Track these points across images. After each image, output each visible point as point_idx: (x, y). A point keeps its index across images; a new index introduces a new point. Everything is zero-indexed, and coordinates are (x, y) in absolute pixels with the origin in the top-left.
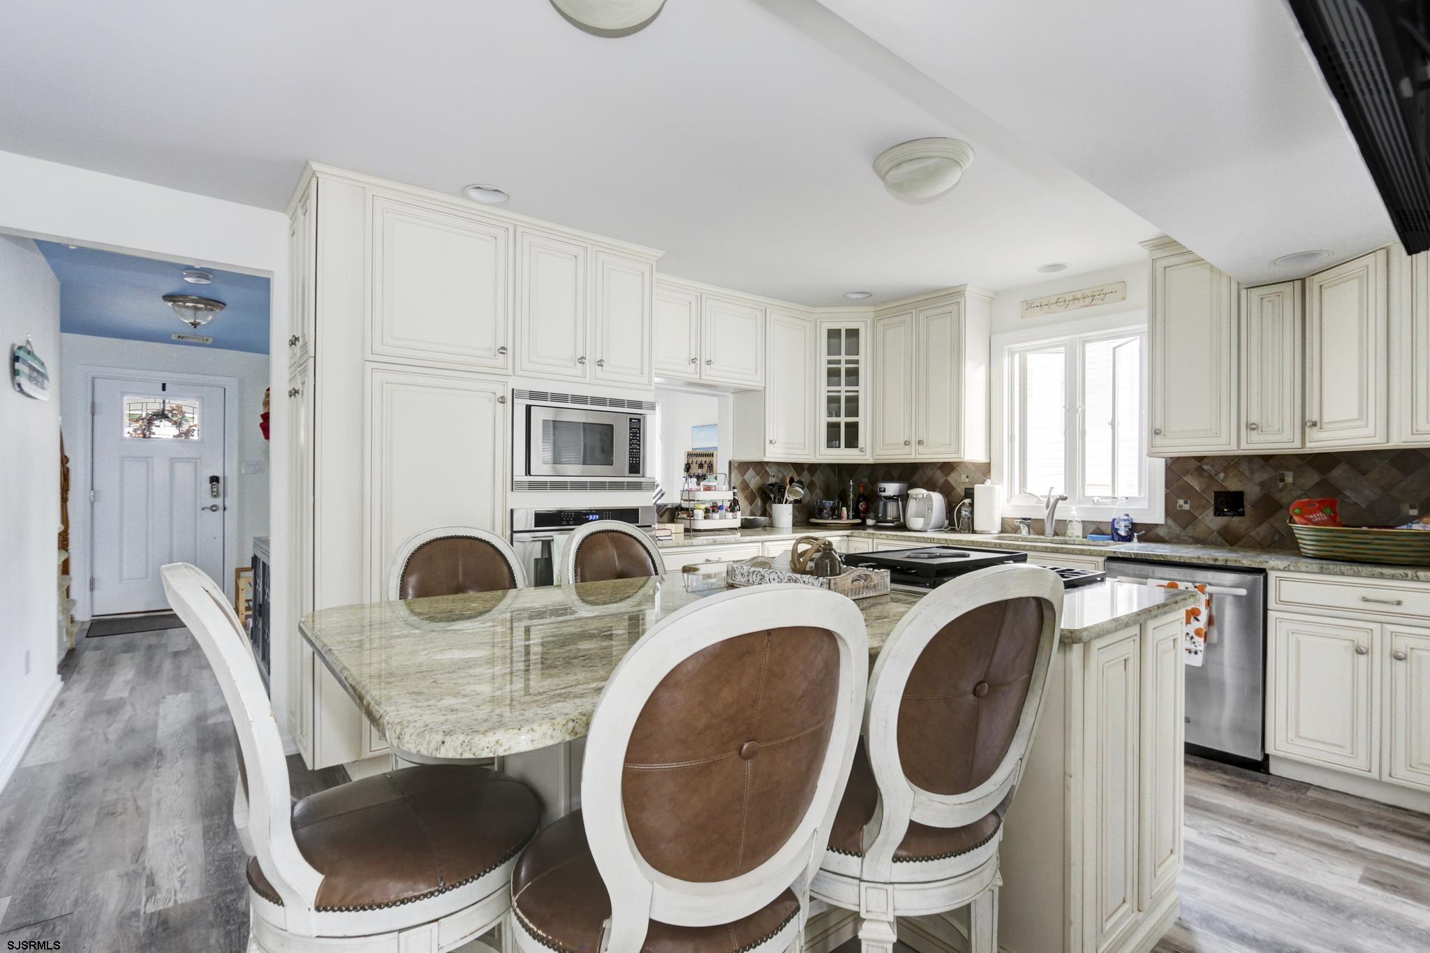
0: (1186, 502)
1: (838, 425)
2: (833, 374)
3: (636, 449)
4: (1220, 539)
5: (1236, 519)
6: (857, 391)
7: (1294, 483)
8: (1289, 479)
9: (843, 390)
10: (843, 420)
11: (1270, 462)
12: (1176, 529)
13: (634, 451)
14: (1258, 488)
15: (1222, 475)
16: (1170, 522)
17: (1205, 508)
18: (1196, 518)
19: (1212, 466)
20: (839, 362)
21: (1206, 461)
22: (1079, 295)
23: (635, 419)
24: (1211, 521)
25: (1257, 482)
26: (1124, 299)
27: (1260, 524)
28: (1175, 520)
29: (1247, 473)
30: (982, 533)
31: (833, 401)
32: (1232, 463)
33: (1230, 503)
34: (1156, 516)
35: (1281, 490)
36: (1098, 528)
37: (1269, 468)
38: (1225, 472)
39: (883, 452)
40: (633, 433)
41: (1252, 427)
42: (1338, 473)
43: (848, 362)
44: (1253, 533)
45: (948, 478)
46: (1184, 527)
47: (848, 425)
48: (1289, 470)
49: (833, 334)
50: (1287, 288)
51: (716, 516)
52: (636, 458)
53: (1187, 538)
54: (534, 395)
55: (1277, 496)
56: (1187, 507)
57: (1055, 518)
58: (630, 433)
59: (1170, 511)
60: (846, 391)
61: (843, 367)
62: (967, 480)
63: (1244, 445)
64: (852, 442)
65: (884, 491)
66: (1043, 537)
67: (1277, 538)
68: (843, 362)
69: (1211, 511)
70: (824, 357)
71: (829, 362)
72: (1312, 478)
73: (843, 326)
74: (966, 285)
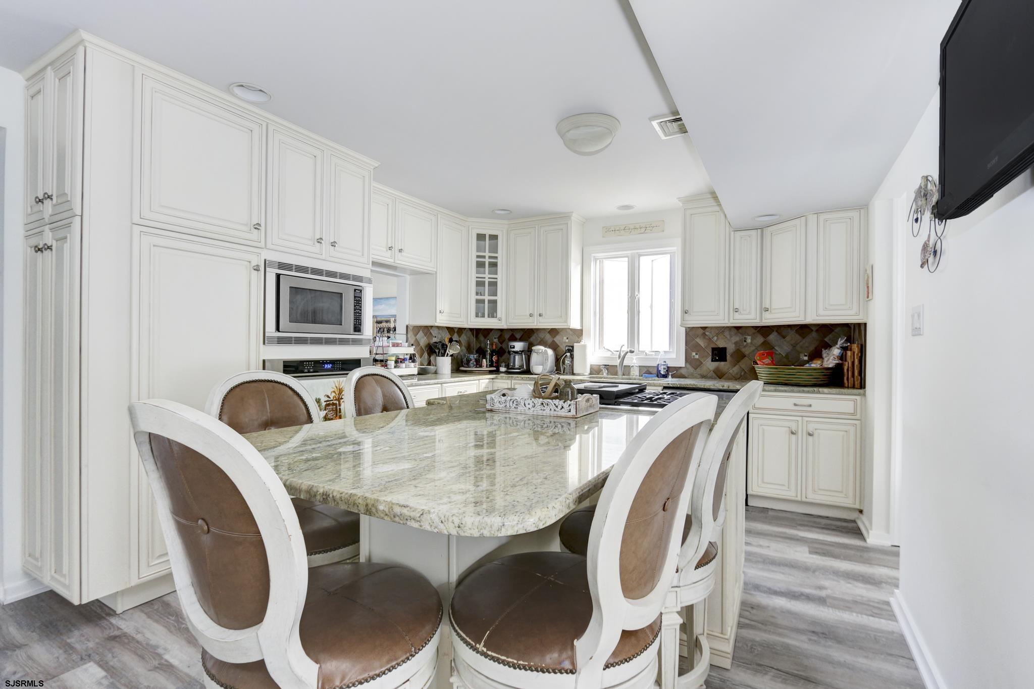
0: (696, 354)
1: (483, 301)
2: (480, 265)
3: (359, 313)
4: (714, 375)
5: (722, 363)
6: (496, 278)
7: (751, 343)
8: (749, 341)
9: (487, 277)
10: (487, 298)
11: (740, 331)
12: (691, 370)
13: (358, 314)
14: (734, 345)
15: (715, 338)
16: (688, 366)
17: (707, 357)
18: (702, 363)
19: (711, 333)
20: (484, 257)
21: (707, 329)
22: (637, 226)
23: (358, 290)
24: (710, 365)
25: (733, 342)
26: (663, 231)
27: (735, 366)
28: (691, 364)
29: (728, 337)
30: (578, 375)
31: (480, 284)
32: (721, 330)
33: (719, 354)
34: (681, 363)
35: (745, 347)
36: (648, 370)
37: (739, 335)
38: (717, 336)
39: (515, 321)
40: (357, 301)
41: (736, 310)
42: (773, 337)
43: (490, 257)
44: (731, 371)
45: (555, 339)
46: (696, 369)
47: (490, 301)
48: (749, 335)
49: (480, 237)
50: (753, 233)
51: (404, 365)
52: (359, 320)
53: (697, 375)
54: (282, 266)
55: (743, 350)
56: (697, 357)
57: (624, 364)
58: (355, 300)
59: (688, 359)
60: (489, 278)
61: (487, 261)
62: (567, 341)
63: (732, 321)
64: (493, 313)
65: (514, 348)
66: (617, 377)
67: (743, 374)
68: (487, 257)
69: (710, 358)
70: (474, 253)
71: (478, 257)
72: (760, 340)
73: (488, 232)
74: (573, 212)
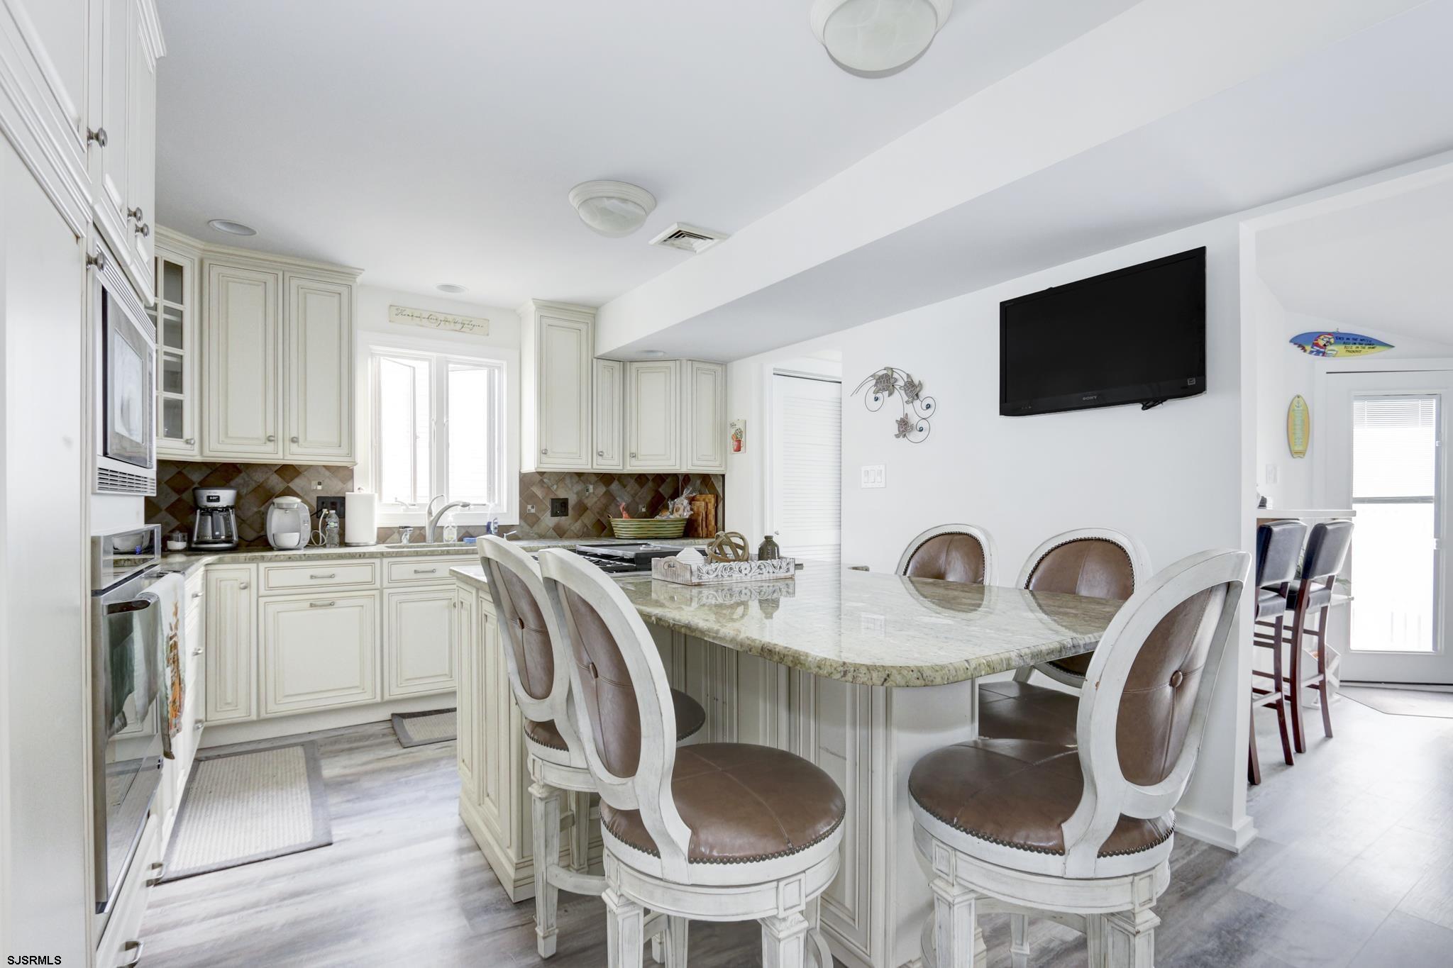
0: (533, 507)
4: (554, 534)
5: (563, 518)
6: (181, 358)
7: (594, 493)
8: (591, 490)
11: (582, 478)
12: (527, 528)
14: (575, 496)
15: (555, 487)
16: (523, 523)
17: (545, 511)
18: (539, 519)
19: (549, 480)
21: (545, 475)
22: (450, 318)
24: (549, 521)
25: (575, 491)
26: (488, 335)
27: (577, 521)
28: (525, 521)
29: (570, 486)
30: (358, 545)
32: (562, 477)
33: (560, 507)
34: (515, 520)
35: (587, 497)
36: (467, 532)
37: (581, 482)
38: (557, 484)
41: (600, 454)
42: (615, 486)
44: (573, 528)
45: (289, 485)
46: (532, 527)
47: (167, 404)
48: (591, 484)
53: (533, 534)
55: (586, 501)
56: (533, 511)
59: (523, 515)
60: (166, 353)
62: (319, 487)
63: (595, 466)
64: (174, 428)
66: (424, 544)
67: (585, 529)
68: (162, 309)
69: (549, 513)
72: (602, 490)
74: (363, 270)
